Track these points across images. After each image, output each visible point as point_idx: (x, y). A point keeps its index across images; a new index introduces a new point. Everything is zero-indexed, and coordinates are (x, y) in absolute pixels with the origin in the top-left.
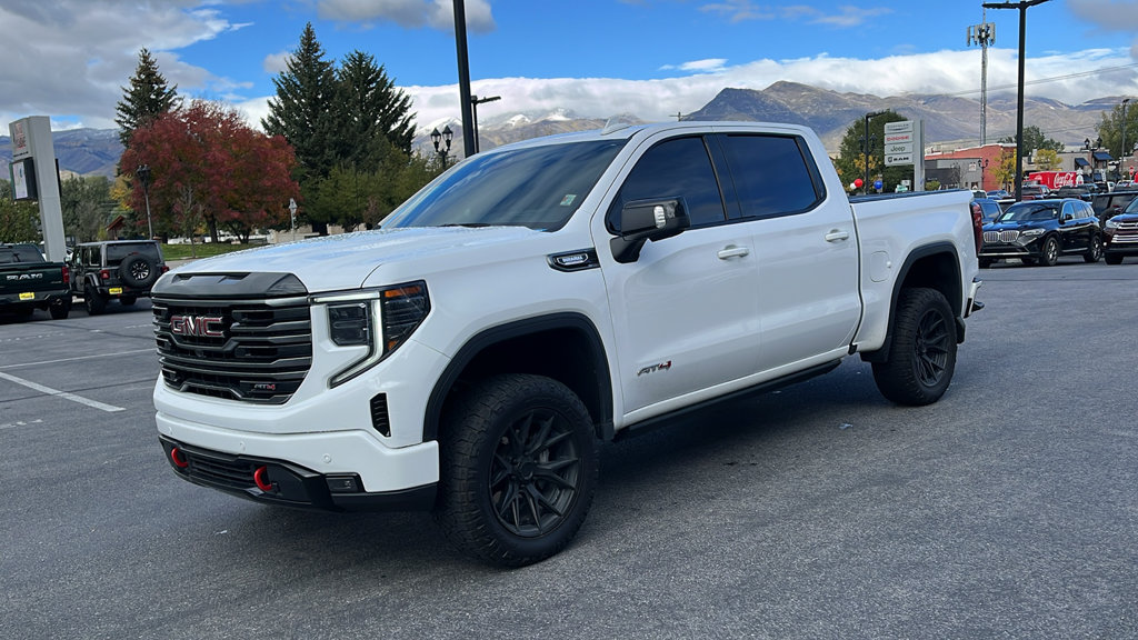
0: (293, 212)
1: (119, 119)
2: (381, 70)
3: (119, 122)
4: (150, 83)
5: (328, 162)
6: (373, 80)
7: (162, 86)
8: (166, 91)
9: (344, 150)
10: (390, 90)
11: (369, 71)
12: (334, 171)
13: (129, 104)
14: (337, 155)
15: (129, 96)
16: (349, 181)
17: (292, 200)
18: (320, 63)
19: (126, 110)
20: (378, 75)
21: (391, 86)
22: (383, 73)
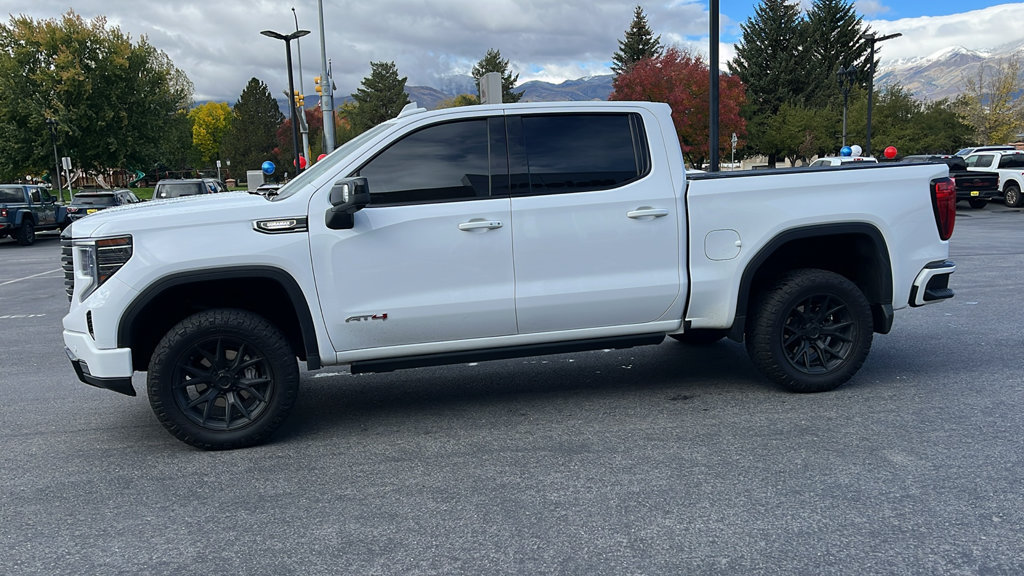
0: (734, 145)
1: (614, 66)
2: (850, 7)
3: (613, 69)
4: (640, 35)
5: (780, 100)
6: (842, 18)
7: (648, 37)
8: (652, 41)
9: (797, 88)
10: (857, 27)
11: (837, 9)
12: (784, 106)
13: (622, 53)
14: (788, 92)
15: (623, 47)
16: (796, 116)
17: (734, 135)
18: (786, 7)
19: (619, 58)
20: (846, 14)
21: (858, 23)
22: (852, 11)
